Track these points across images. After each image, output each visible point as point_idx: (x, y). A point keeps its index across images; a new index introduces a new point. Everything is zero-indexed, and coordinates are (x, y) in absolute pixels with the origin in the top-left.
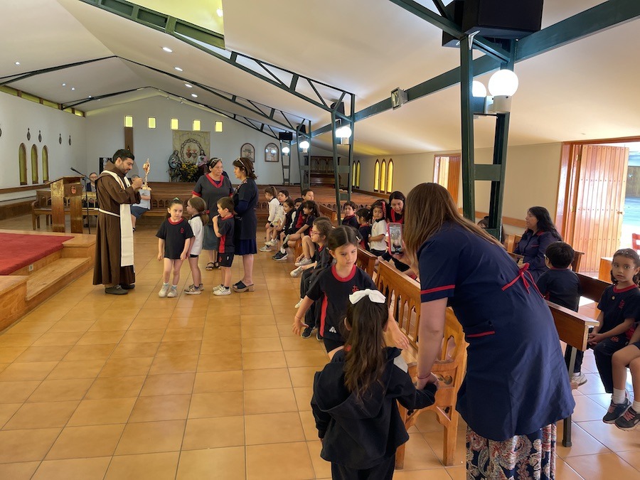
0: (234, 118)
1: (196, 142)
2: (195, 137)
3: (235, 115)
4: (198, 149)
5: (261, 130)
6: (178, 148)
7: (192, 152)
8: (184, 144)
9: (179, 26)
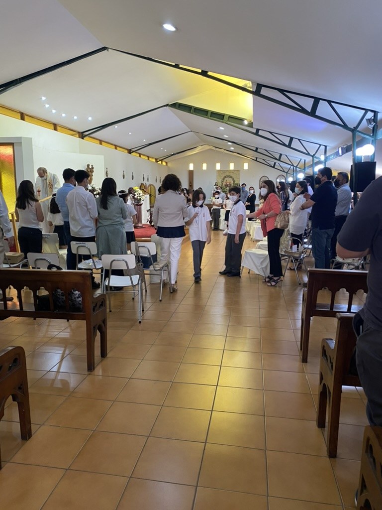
0: (256, 160)
1: (231, 177)
2: (231, 174)
3: (257, 158)
4: (232, 182)
5: (274, 167)
6: (220, 181)
7: (228, 184)
8: (223, 179)
9: (230, 119)
